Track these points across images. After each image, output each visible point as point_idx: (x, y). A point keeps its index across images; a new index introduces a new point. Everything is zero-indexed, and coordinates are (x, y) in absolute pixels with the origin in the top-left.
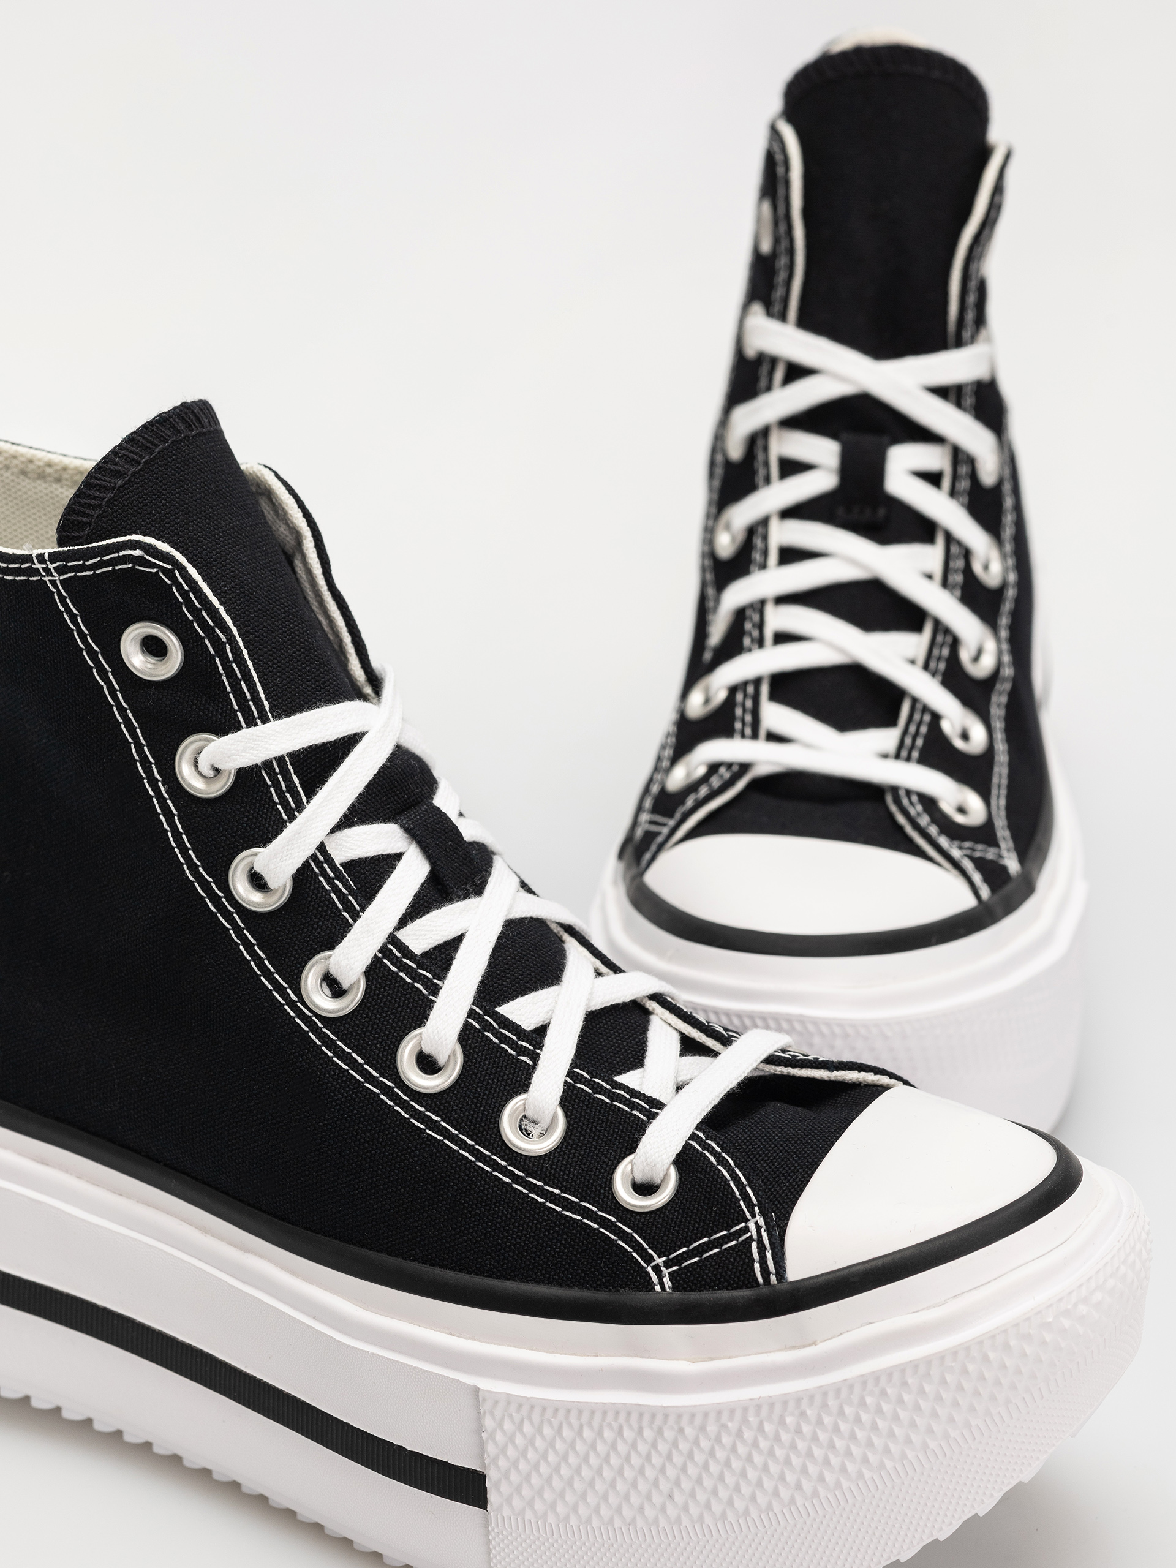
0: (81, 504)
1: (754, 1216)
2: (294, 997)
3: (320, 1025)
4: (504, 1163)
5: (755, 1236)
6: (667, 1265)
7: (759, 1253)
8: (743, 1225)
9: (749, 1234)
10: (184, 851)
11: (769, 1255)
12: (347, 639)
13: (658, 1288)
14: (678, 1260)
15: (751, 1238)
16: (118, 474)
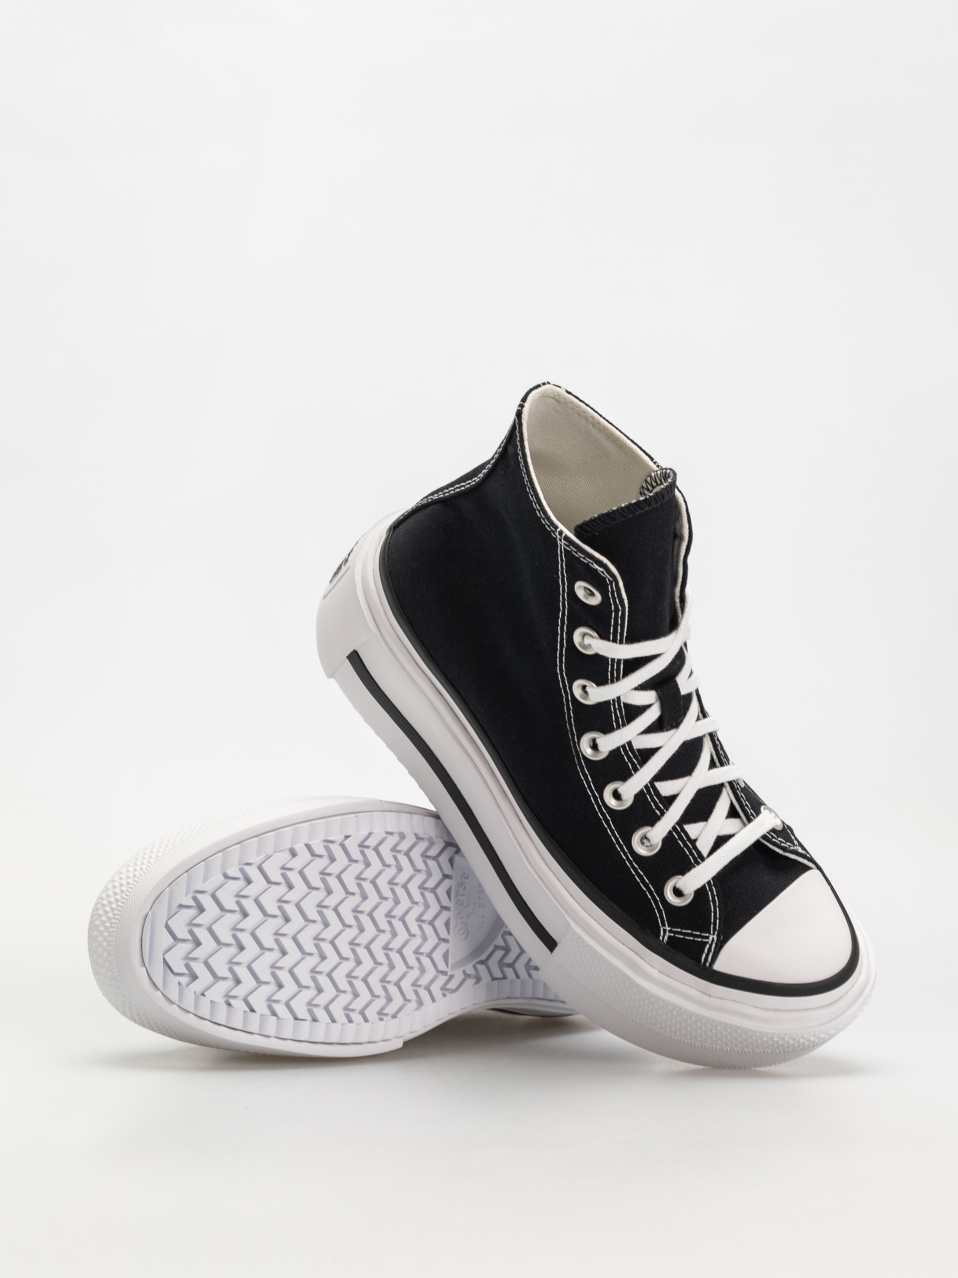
0: (592, 524)
1: (714, 934)
2: (576, 740)
3: (581, 757)
4: (627, 851)
5: (710, 942)
6: (670, 931)
7: (708, 951)
8: (708, 935)
9: (707, 940)
10: (561, 662)
11: (711, 954)
12: (680, 580)
13: (661, 938)
14: (675, 932)
15: (708, 942)
16: (614, 519)
